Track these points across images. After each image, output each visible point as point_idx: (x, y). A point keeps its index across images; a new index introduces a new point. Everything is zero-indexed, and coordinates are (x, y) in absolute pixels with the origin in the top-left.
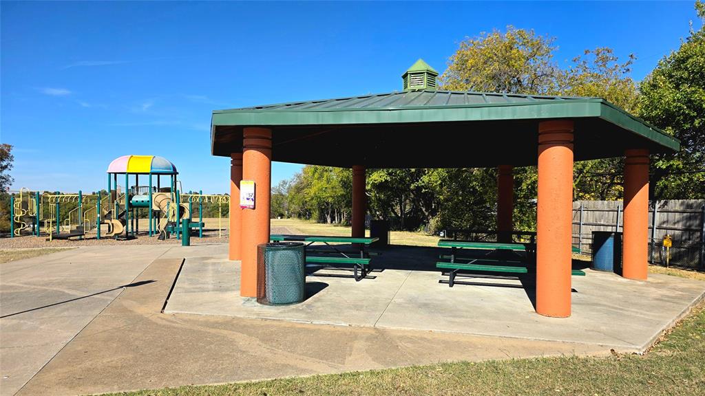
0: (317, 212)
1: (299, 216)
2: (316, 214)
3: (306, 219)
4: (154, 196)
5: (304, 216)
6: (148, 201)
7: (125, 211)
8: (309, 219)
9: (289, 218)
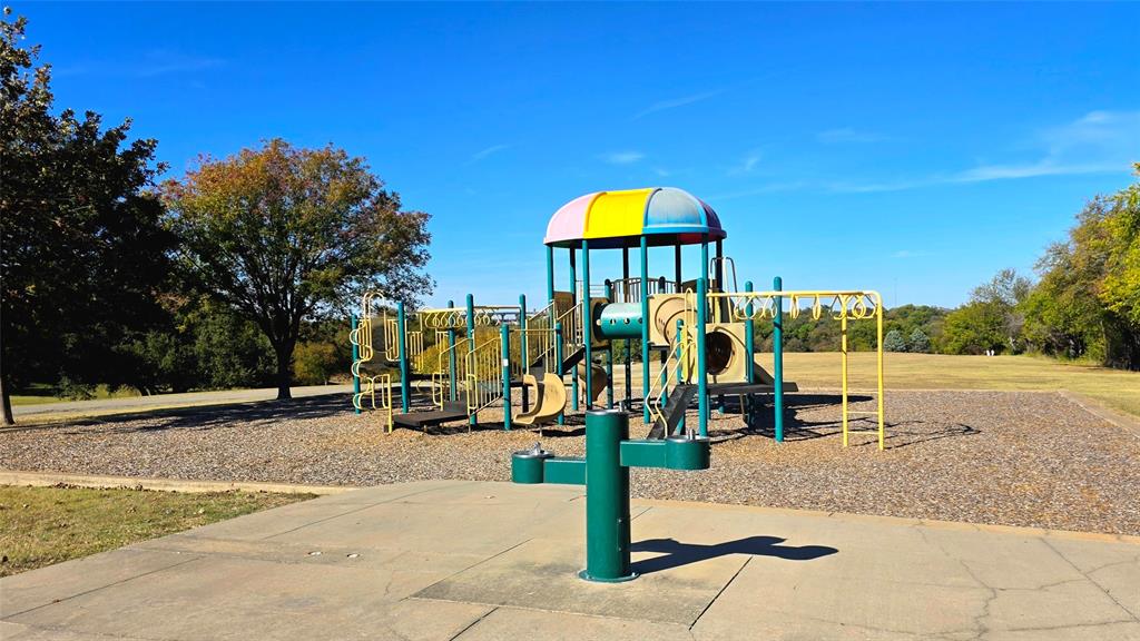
0: (1103, 340)
1: (1048, 349)
2: (1099, 345)
3: (1068, 356)
4: (653, 306)
5: (1060, 349)
6: (640, 321)
7: (583, 350)
8: (1076, 356)
9: (1017, 353)
